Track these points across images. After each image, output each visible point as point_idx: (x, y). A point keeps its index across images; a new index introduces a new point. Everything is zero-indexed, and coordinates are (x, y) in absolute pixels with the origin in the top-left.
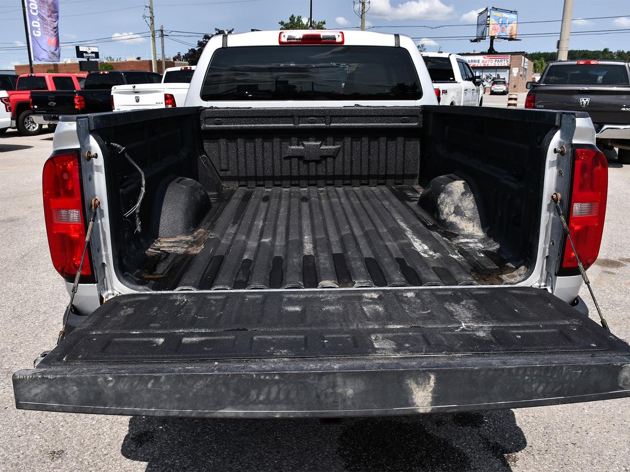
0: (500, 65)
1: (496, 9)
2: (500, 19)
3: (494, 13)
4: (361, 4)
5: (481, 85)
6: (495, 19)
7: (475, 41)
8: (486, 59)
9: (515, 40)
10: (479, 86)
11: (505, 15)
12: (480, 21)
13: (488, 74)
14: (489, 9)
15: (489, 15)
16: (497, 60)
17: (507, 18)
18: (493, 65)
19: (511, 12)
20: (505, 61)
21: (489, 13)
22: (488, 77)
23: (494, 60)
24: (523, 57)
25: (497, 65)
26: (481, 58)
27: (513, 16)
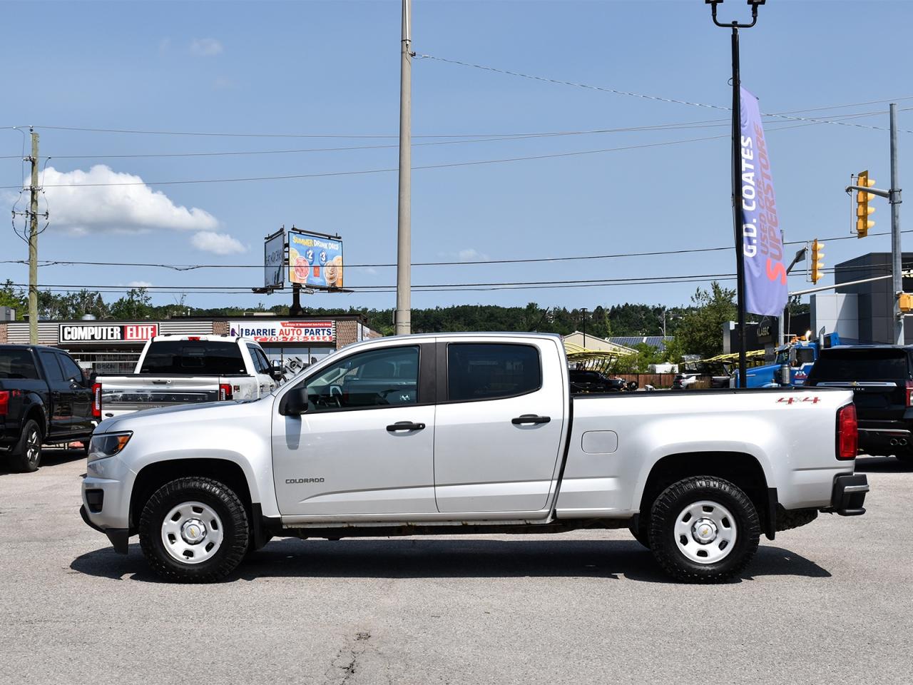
0: (316, 340)
1: (300, 232)
2: (308, 250)
3: (295, 239)
4: (30, 216)
5: (282, 380)
6: (299, 251)
7: (263, 291)
8: (287, 328)
9: (341, 291)
10: (279, 380)
11: (318, 243)
12: (270, 253)
13: (293, 357)
14: (286, 231)
15: (286, 242)
16: (310, 329)
17: (322, 250)
18: (301, 340)
19: (329, 239)
20: (326, 332)
21: (286, 237)
22: (293, 364)
23: (303, 330)
24: (359, 325)
25: (310, 340)
26: (277, 325)
27: (334, 246)
